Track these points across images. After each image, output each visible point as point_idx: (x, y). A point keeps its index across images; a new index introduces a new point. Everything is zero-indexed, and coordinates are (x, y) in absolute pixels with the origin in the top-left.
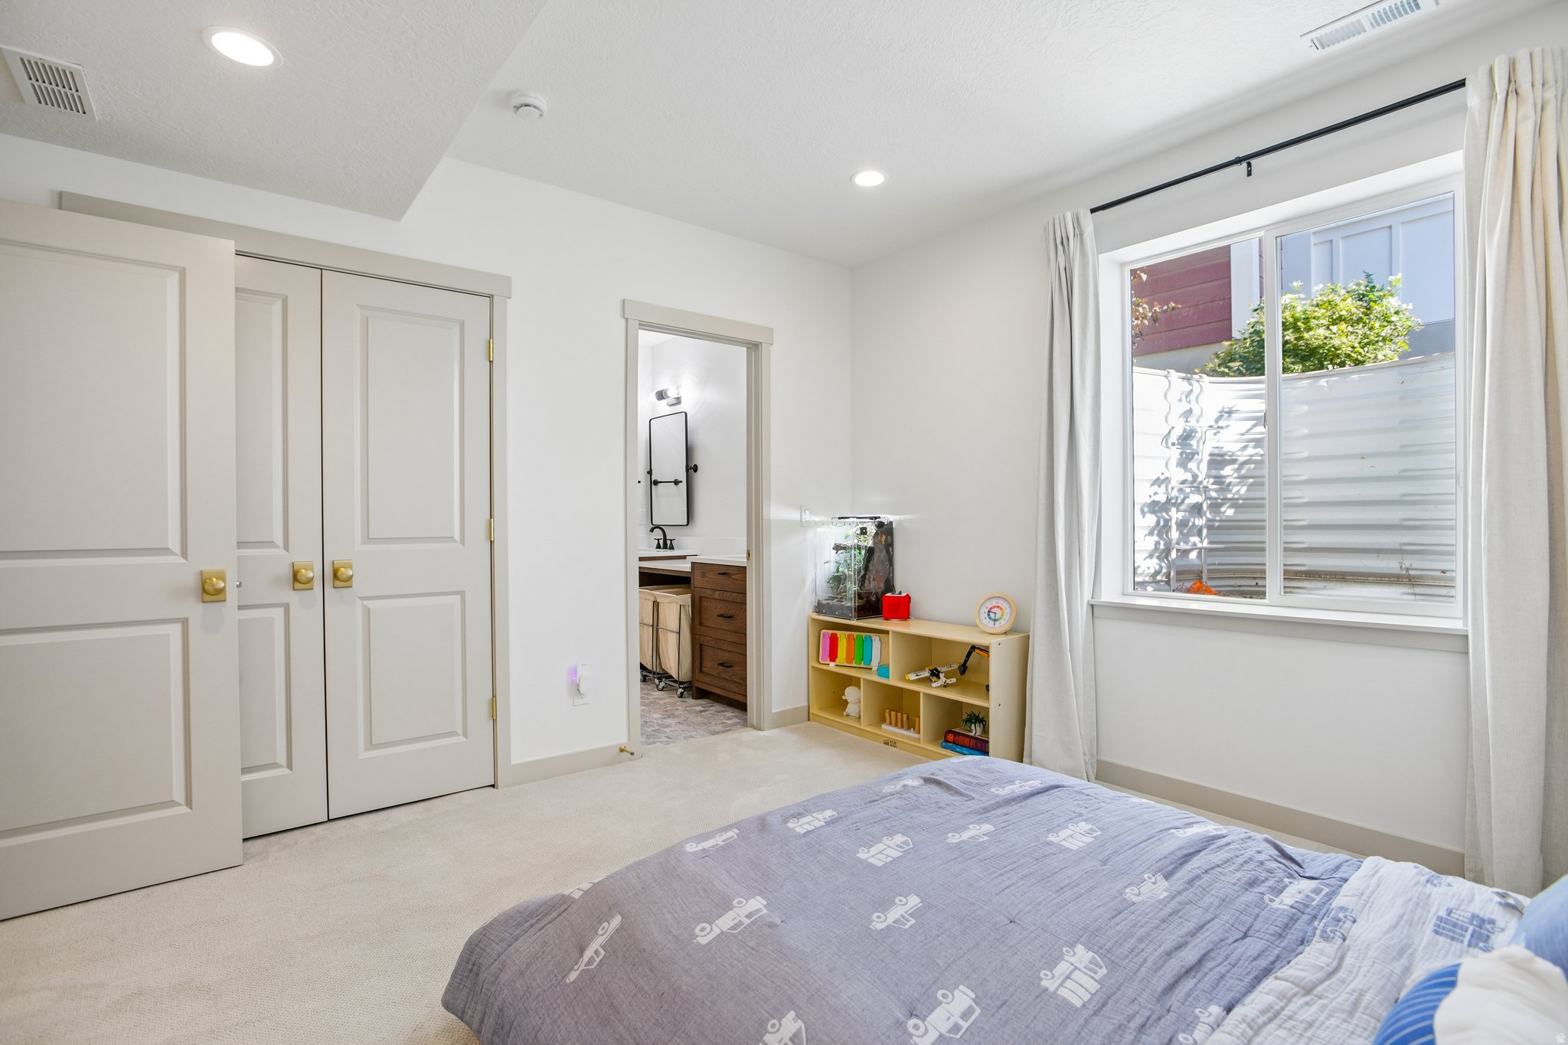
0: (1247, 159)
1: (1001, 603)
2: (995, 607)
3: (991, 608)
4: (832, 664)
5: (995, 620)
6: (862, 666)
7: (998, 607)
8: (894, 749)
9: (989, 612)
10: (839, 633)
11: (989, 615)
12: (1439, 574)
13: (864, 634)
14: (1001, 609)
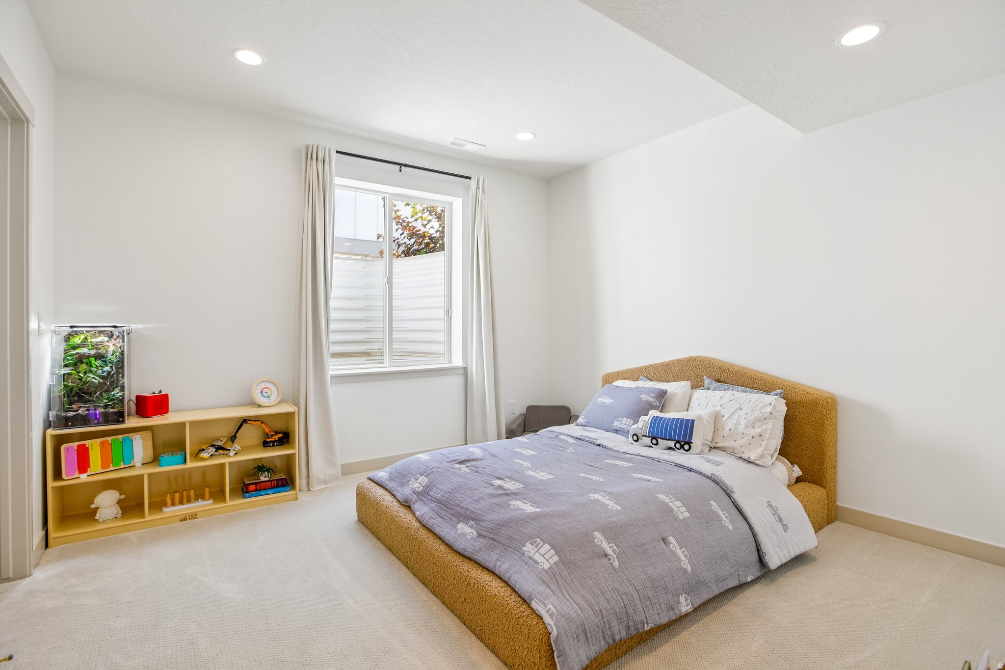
0: (401, 165)
1: (267, 385)
2: (264, 388)
3: (262, 390)
4: (84, 477)
5: (269, 397)
6: (122, 466)
7: (266, 388)
8: (197, 520)
9: (261, 392)
10: (87, 443)
11: (262, 395)
12: (377, 350)
13: (120, 437)
14: (269, 389)
